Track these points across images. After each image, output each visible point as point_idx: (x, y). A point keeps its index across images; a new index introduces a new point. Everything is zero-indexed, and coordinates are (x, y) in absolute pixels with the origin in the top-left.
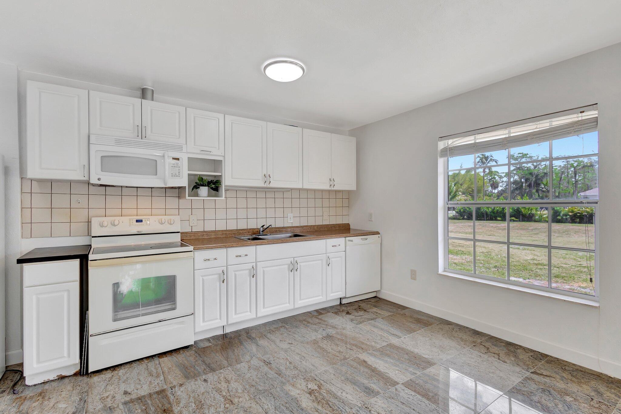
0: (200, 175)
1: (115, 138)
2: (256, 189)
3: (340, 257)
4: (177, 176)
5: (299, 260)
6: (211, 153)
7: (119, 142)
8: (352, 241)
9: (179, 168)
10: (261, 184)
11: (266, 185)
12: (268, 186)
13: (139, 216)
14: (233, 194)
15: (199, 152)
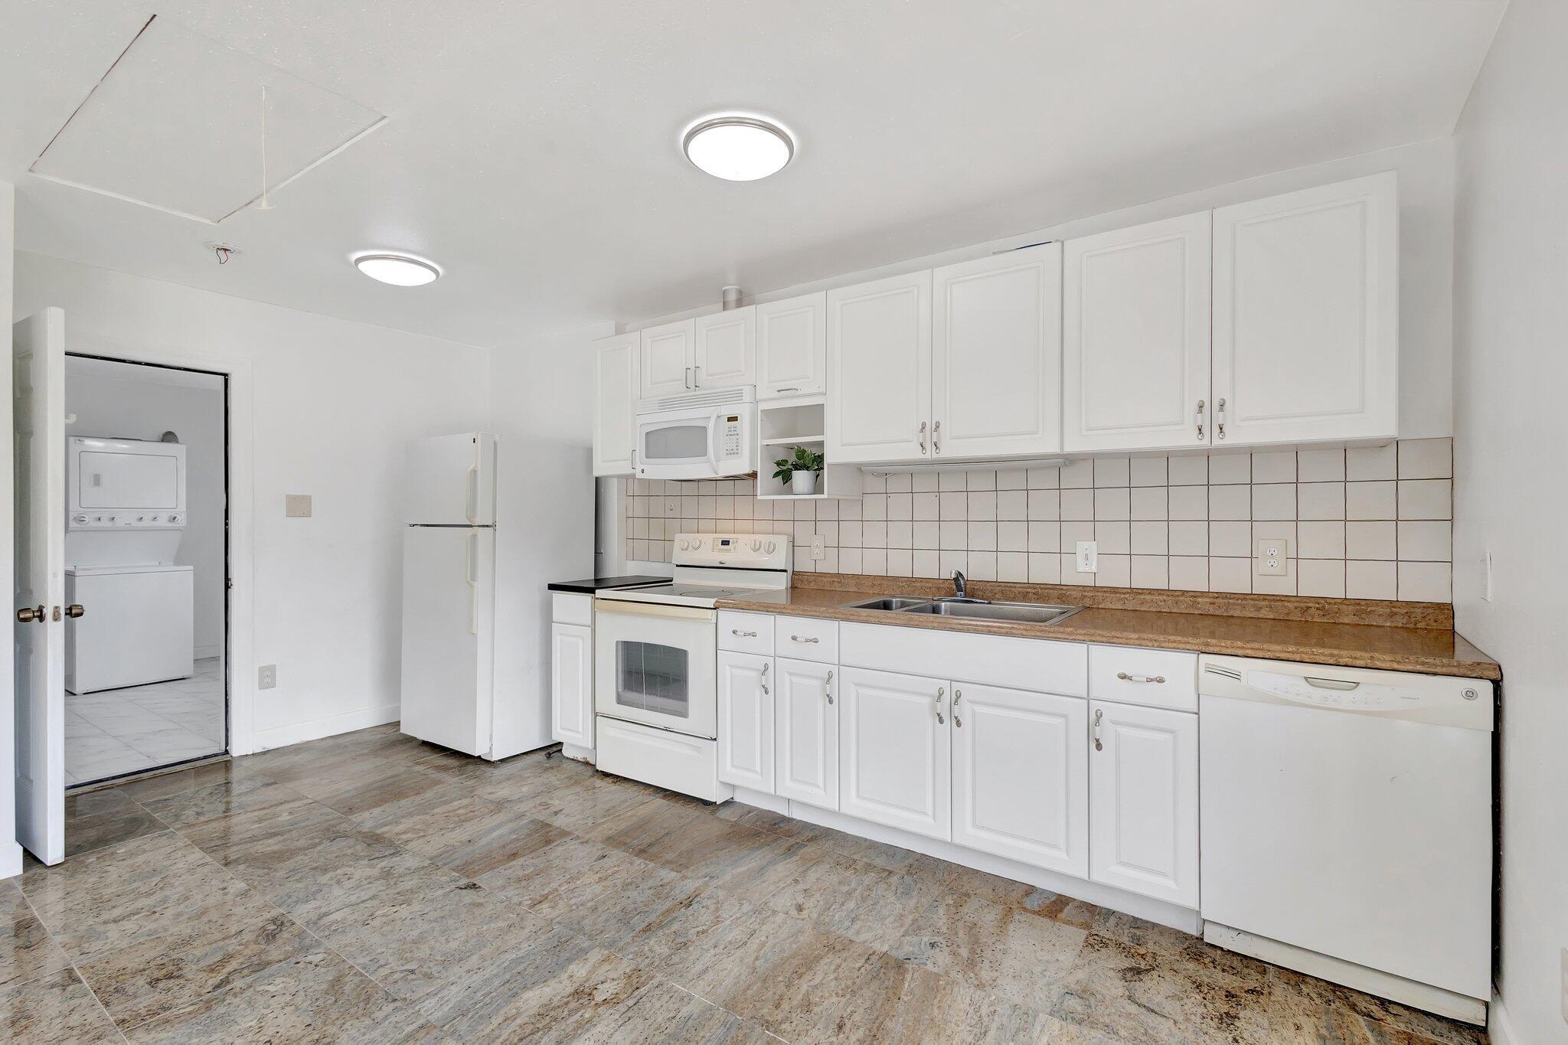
0: (799, 445)
1: (660, 398)
2: (937, 468)
3: (1171, 732)
4: (734, 454)
5: (967, 690)
6: (799, 393)
7: (665, 404)
8: (1236, 676)
9: (737, 437)
10: (913, 453)
11: (930, 454)
12: (935, 456)
13: (720, 533)
14: (878, 485)
15: (776, 394)
